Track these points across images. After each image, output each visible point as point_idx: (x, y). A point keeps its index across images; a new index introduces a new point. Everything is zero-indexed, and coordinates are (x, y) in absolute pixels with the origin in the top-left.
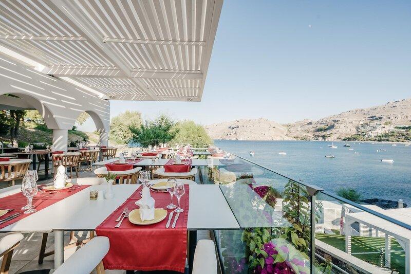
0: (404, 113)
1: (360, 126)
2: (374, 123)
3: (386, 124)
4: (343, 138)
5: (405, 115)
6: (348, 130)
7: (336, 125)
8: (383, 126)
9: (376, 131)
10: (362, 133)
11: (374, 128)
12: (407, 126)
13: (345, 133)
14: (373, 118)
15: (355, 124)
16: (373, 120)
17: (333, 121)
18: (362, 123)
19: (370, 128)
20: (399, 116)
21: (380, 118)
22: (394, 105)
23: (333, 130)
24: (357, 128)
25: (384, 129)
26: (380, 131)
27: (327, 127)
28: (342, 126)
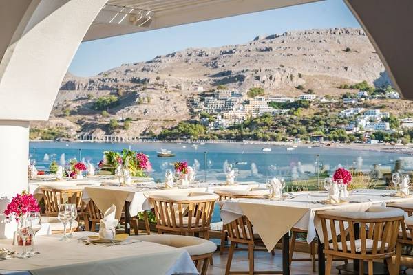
0: (286, 68)
1: (197, 100)
2: (227, 91)
3: (252, 94)
4: (158, 132)
5: (288, 72)
6: (171, 110)
7: (142, 94)
8: (245, 98)
9: (231, 114)
10: (203, 116)
11: (229, 103)
12: (292, 100)
13: (162, 117)
14: (226, 78)
15: (187, 91)
16: (225, 82)
17: (134, 80)
18: (201, 89)
19: (220, 104)
20: (277, 75)
21: (241, 78)
22: (268, 44)
23: (132, 108)
24: (191, 102)
25: (248, 108)
26: (239, 114)
27: (115, 98)
28: (155, 96)
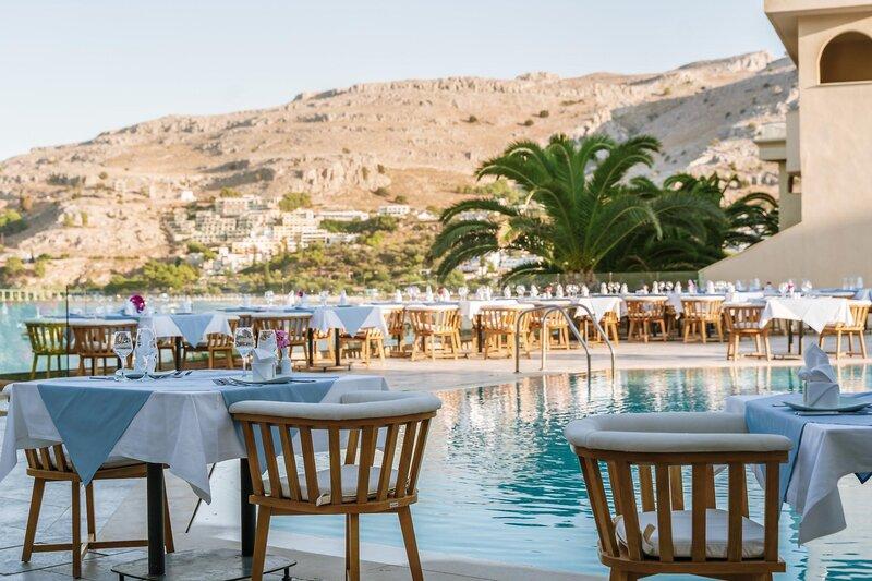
0: (354, 154)
1: (181, 218)
2: (241, 201)
3: (289, 204)
4: (104, 280)
5: (358, 163)
6: (128, 235)
7: (70, 207)
8: (276, 213)
9: (246, 244)
10: (193, 249)
11: (242, 224)
12: (365, 217)
13: (112, 253)
14: (238, 175)
15: (160, 200)
16: (237, 181)
17: (54, 180)
18: (188, 196)
19: (227, 226)
20: (337, 167)
21: (266, 175)
22: (320, 107)
23: (51, 234)
24: (168, 220)
25: (279, 232)
26: (263, 243)
27: (15, 216)
28: (97, 211)
